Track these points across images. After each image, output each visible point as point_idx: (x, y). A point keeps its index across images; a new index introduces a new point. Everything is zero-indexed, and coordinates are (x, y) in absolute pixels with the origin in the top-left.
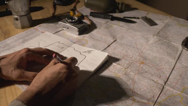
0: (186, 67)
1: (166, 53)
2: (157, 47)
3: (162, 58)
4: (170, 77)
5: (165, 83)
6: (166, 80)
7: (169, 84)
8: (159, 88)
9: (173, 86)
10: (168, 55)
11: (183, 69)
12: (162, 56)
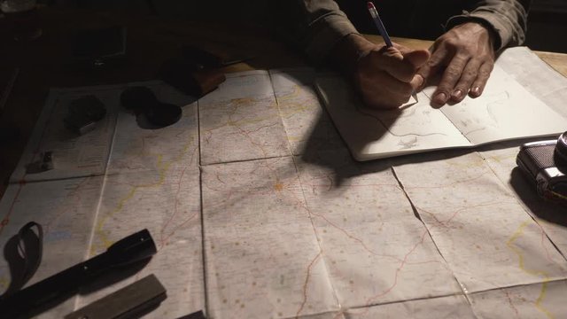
0: (173, 233)
1: (246, 248)
2: (286, 254)
3: (245, 228)
4: (198, 189)
5: (201, 171)
6: (203, 176)
7: (194, 174)
8: (206, 157)
9: (185, 175)
10: (237, 244)
11: (179, 223)
12: (248, 233)
